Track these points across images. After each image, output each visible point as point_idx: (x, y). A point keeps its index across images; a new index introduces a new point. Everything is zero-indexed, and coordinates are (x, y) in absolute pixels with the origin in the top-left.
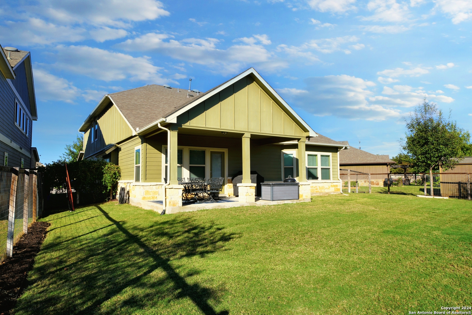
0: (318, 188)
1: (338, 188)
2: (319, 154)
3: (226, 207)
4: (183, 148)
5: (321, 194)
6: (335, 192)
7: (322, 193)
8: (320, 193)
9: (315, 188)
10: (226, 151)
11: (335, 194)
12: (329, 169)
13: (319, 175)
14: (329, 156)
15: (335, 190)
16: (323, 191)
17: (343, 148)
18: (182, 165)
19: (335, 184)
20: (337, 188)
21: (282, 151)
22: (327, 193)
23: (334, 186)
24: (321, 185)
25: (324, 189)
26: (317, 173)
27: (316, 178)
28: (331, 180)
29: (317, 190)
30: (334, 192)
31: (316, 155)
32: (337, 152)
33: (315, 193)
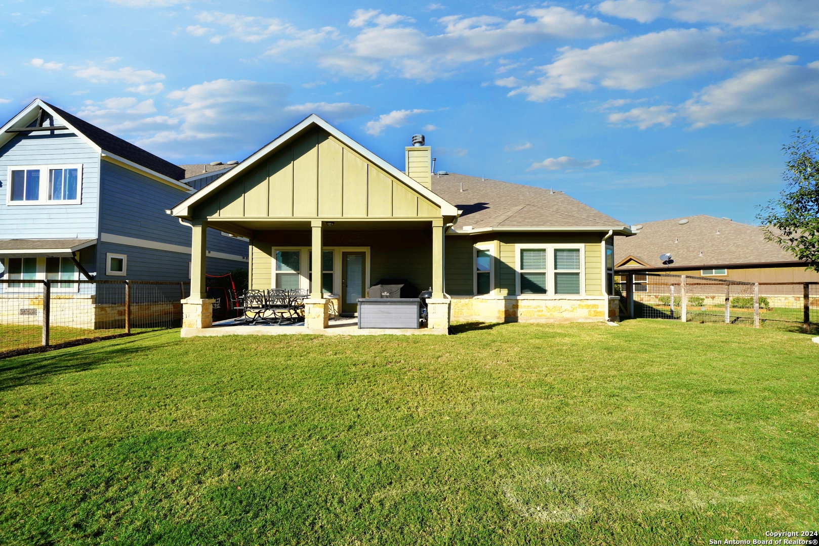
0: (544, 308)
1: (598, 310)
2: (550, 247)
4: (300, 250)
5: (551, 321)
6: (589, 318)
7: (553, 318)
8: (547, 318)
9: (536, 310)
10: (367, 250)
11: (589, 321)
12: (578, 274)
13: (550, 285)
14: (578, 250)
15: (590, 315)
16: (557, 315)
17: (608, 233)
18: (298, 272)
19: (589, 302)
20: (595, 311)
21: (474, 245)
22: (567, 320)
23: (588, 306)
24: (550, 304)
25: (558, 311)
26: (544, 282)
27: (544, 291)
28: (583, 294)
29: (540, 313)
30: (587, 318)
31: (544, 250)
32: (601, 242)
33: (535, 319)
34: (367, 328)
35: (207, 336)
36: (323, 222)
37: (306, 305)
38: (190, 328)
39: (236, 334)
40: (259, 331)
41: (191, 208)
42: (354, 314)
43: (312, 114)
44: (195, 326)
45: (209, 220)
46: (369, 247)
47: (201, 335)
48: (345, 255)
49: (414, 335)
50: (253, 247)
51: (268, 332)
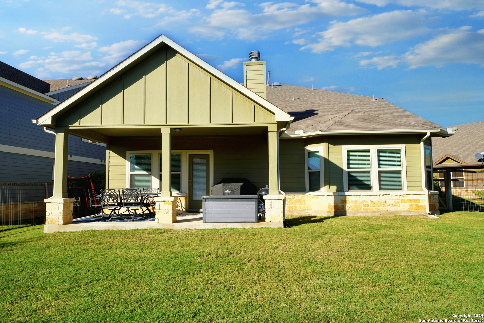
0: (369, 203)
1: (420, 204)
2: (374, 149)
3: (125, 228)
4: (152, 153)
5: (377, 214)
6: (411, 212)
7: (378, 212)
8: (373, 212)
9: (363, 204)
10: (210, 153)
11: (411, 214)
12: (399, 172)
13: (374, 181)
14: (399, 151)
15: (412, 209)
16: (381, 208)
17: (426, 134)
18: (150, 173)
19: (411, 197)
20: (416, 205)
21: (306, 147)
22: (391, 213)
23: (410, 201)
24: (376, 199)
25: (383, 206)
26: (369, 180)
27: (368, 187)
28: (405, 190)
29: (366, 207)
30: (409, 212)
31: (368, 151)
32: (419, 143)
33: (362, 212)
34: (211, 222)
35: (68, 231)
36: (171, 129)
37: (156, 202)
38: (52, 225)
39: (93, 229)
40: (114, 227)
41: (54, 117)
42: (199, 210)
43: (161, 35)
44: (57, 223)
45: (70, 128)
46: (213, 150)
47: (62, 231)
48: (191, 157)
49: (253, 228)
50: (110, 151)
51: (122, 227)
